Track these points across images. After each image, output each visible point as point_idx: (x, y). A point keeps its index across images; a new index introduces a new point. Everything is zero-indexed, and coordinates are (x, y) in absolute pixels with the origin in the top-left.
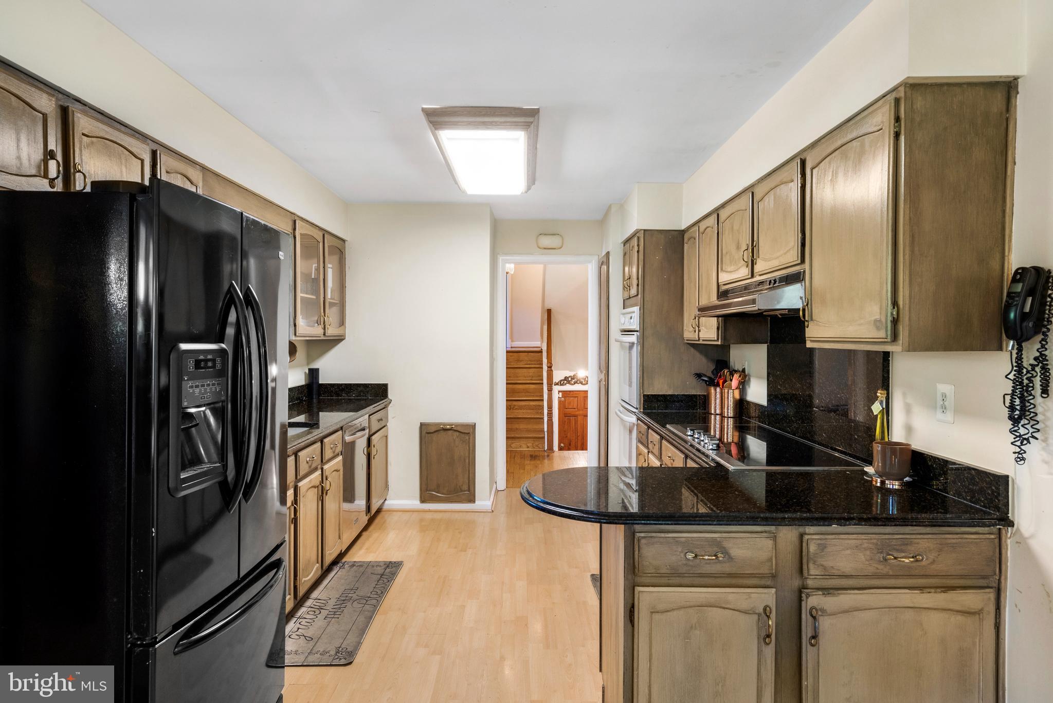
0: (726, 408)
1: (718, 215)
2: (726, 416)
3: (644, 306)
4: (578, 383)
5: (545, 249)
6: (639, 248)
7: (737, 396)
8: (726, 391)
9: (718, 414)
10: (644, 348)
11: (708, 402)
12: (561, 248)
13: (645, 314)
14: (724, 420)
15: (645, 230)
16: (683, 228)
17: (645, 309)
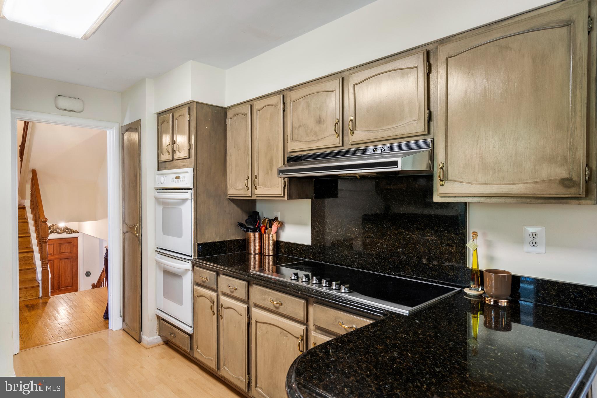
0: (267, 249)
1: (283, 96)
2: (267, 255)
3: (196, 168)
4: (54, 233)
5: (64, 110)
6: (190, 118)
7: (275, 239)
8: (267, 235)
9: (257, 254)
10: (198, 204)
11: (248, 246)
12: (82, 112)
13: (197, 175)
14: (266, 258)
15: (197, 103)
16: (226, 106)
17: (198, 170)
